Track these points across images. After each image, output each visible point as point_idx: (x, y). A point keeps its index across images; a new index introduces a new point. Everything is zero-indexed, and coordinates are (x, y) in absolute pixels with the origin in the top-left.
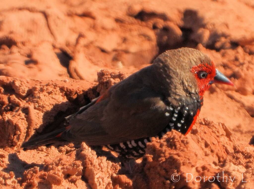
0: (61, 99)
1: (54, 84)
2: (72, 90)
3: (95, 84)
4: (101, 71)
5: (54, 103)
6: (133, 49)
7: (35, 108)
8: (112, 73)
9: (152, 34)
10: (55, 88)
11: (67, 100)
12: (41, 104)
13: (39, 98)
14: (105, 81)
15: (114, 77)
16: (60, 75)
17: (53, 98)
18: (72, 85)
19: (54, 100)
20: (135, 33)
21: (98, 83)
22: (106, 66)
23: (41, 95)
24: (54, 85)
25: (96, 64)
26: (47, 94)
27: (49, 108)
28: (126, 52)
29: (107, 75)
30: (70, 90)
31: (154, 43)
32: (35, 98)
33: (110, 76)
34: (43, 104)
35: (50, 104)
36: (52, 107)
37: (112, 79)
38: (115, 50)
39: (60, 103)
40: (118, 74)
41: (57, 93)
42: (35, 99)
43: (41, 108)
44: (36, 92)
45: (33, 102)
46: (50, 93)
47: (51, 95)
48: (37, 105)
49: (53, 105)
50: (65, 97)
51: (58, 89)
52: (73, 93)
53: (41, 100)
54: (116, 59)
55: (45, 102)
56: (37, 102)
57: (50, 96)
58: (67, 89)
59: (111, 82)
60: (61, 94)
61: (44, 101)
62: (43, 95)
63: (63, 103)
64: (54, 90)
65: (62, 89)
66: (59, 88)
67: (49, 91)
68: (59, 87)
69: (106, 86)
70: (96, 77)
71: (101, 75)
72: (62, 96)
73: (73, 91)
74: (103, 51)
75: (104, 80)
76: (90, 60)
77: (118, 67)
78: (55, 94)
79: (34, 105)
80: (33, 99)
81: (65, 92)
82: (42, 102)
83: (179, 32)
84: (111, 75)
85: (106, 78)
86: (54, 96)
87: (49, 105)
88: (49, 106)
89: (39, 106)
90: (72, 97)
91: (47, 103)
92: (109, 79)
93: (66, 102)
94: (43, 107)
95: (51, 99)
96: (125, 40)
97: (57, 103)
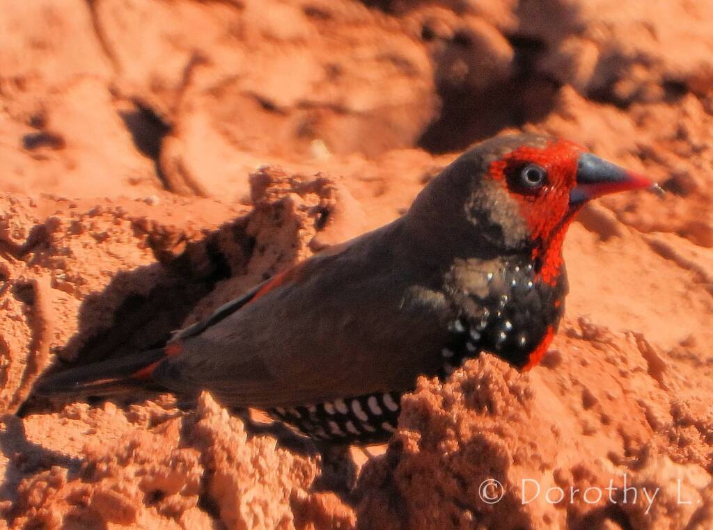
0: (138, 258)
1: (114, 210)
2: (169, 229)
3: (242, 212)
4: (262, 170)
5: (115, 270)
6: (360, 100)
7: (55, 285)
8: (295, 177)
9: (418, 54)
10: (118, 223)
11: (155, 261)
12: (75, 270)
13: (68, 252)
14: (273, 200)
15: (302, 190)
16: (134, 182)
17: (110, 254)
18: (169, 215)
19: (113, 260)
20: (366, 52)
21: (250, 209)
22: (275, 153)
23: (75, 245)
24: (114, 214)
25: (244, 148)
26: (93, 242)
27: (99, 285)
28: (339, 110)
29: (280, 182)
30: (163, 227)
31: (426, 83)
32: (55, 252)
33: (288, 187)
34: (78, 273)
35: (103, 273)
36: (107, 281)
37: (294, 197)
38: (304, 105)
39: (132, 270)
40: (313, 179)
41: (125, 237)
42: (55, 257)
43: (72, 284)
44: (59, 235)
45: (49, 265)
46: (101, 238)
47: (104, 245)
48: (61, 276)
49: (110, 274)
50: (149, 249)
51: (126, 225)
52: (173, 239)
53: (75, 259)
54: (306, 133)
55: (86, 266)
56: (62, 266)
57: (102, 248)
58: (155, 225)
59: (291, 204)
60: (137, 241)
61: (82, 263)
62: (81, 245)
63: (142, 271)
64: (116, 228)
65: (139, 226)
66: (128, 223)
67: (99, 232)
68: (130, 219)
69: (277, 216)
70: (245, 189)
71: (261, 182)
72: (139, 246)
73: (173, 233)
74: (267, 106)
75: (268, 196)
76: (226, 134)
77: (312, 157)
78: (118, 241)
79: (52, 275)
80: (50, 258)
81: (146, 235)
82: (78, 265)
83: (503, 49)
84: (291, 181)
85: (276, 192)
86: (113, 248)
87: (98, 273)
88: (97, 278)
89: (68, 279)
90: (168, 250)
91: (93, 270)
92: (284, 195)
93: (153, 266)
94: (80, 281)
95: (106, 258)
96: (334, 72)
97: (124, 268)
